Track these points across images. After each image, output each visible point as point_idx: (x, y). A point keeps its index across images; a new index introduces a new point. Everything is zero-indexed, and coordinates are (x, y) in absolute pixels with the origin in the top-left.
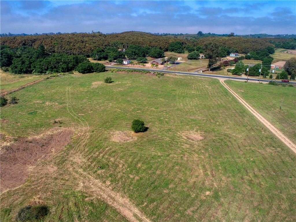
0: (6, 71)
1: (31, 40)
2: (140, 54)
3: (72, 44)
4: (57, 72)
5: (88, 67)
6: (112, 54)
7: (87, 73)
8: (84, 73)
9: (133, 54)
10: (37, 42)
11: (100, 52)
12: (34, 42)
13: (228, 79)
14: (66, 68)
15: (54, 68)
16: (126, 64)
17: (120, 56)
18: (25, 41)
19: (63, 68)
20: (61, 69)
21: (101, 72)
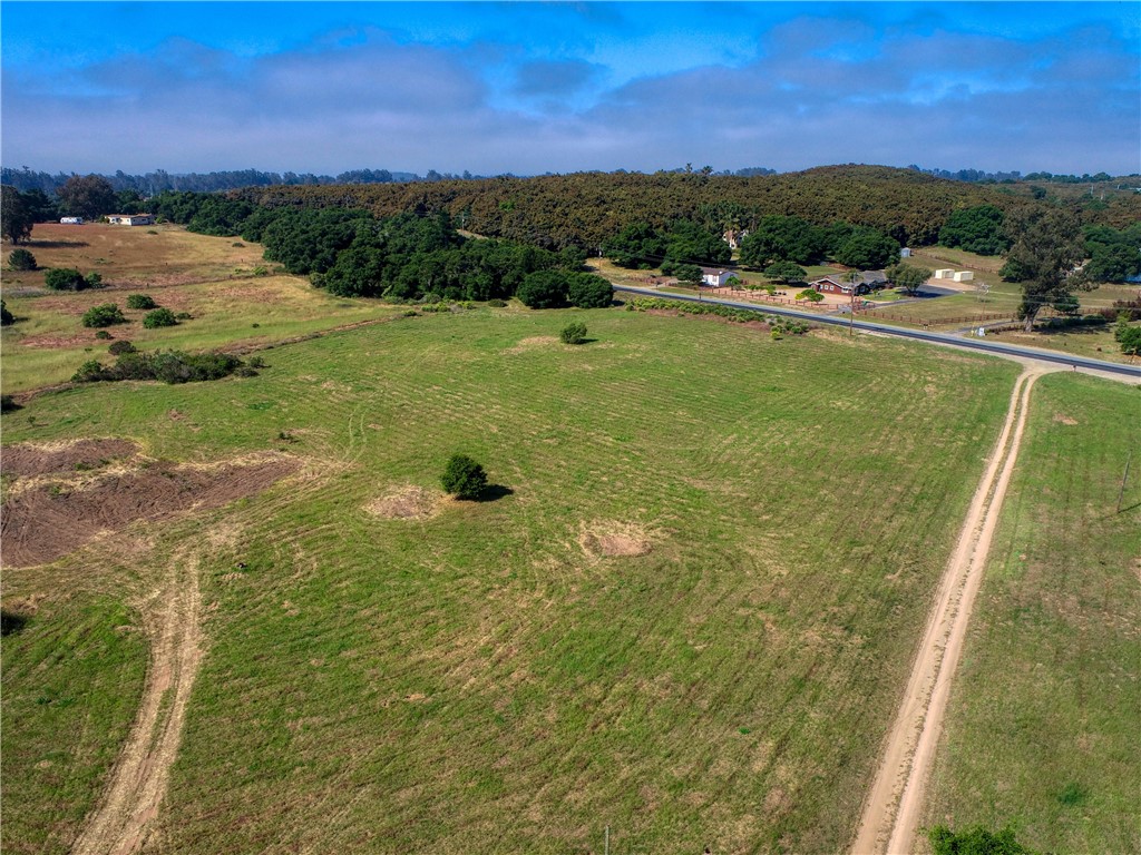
0: (318, 287)
1: (441, 195)
2: (799, 250)
3: (558, 209)
4: (457, 297)
5: (550, 287)
6: (678, 246)
7: (547, 306)
8: (536, 307)
9: (763, 248)
10: (458, 200)
11: (639, 237)
12: (450, 200)
13: (1069, 368)
14: (487, 287)
15: (451, 287)
16: (716, 283)
17: (709, 255)
18: (425, 197)
19: (477, 287)
20: (470, 289)
21: (594, 306)
